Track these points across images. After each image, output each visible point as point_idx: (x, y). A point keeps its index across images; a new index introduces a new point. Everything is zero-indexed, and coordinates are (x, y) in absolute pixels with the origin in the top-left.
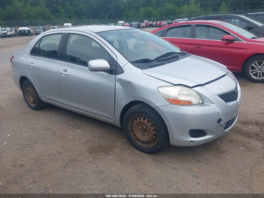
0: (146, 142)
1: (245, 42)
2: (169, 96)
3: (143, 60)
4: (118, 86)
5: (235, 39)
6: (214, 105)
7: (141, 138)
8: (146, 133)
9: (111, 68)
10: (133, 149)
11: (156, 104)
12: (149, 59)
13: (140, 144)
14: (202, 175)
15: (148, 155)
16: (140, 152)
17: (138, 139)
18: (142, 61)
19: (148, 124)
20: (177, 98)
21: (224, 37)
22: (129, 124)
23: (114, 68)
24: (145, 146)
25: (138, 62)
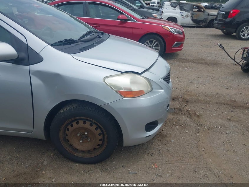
0: (89, 151)
1: (137, 22)
2: (120, 88)
3: (66, 40)
4: (36, 81)
5: (128, 19)
6: (163, 91)
7: (80, 148)
8: (87, 139)
9: (18, 56)
10: (70, 164)
11: (105, 101)
12: (73, 40)
13: (79, 155)
14: (163, 171)
15: (94, 166)
16: (81, 165)
17: (76, 150)
18: (65, 42)
19: (91, 128)
20: (130, 89)
21: (119, 17)
22: (61, 133)
23: (23, 55)
24: (87, 156)
25: (60, 43)
